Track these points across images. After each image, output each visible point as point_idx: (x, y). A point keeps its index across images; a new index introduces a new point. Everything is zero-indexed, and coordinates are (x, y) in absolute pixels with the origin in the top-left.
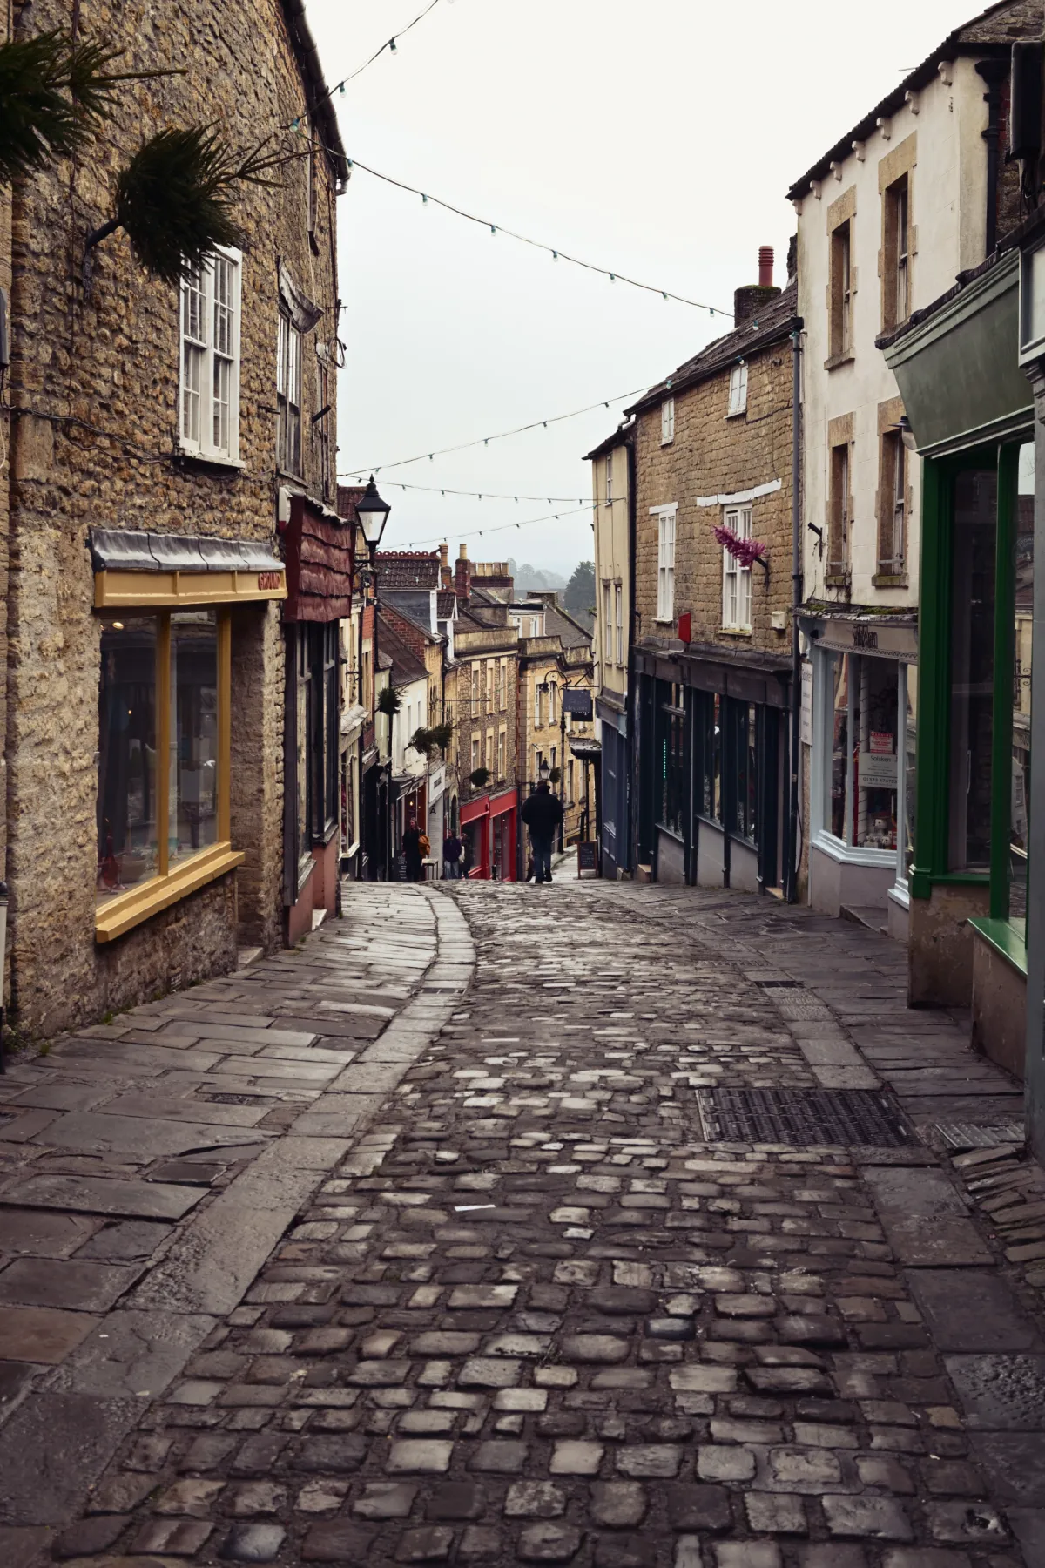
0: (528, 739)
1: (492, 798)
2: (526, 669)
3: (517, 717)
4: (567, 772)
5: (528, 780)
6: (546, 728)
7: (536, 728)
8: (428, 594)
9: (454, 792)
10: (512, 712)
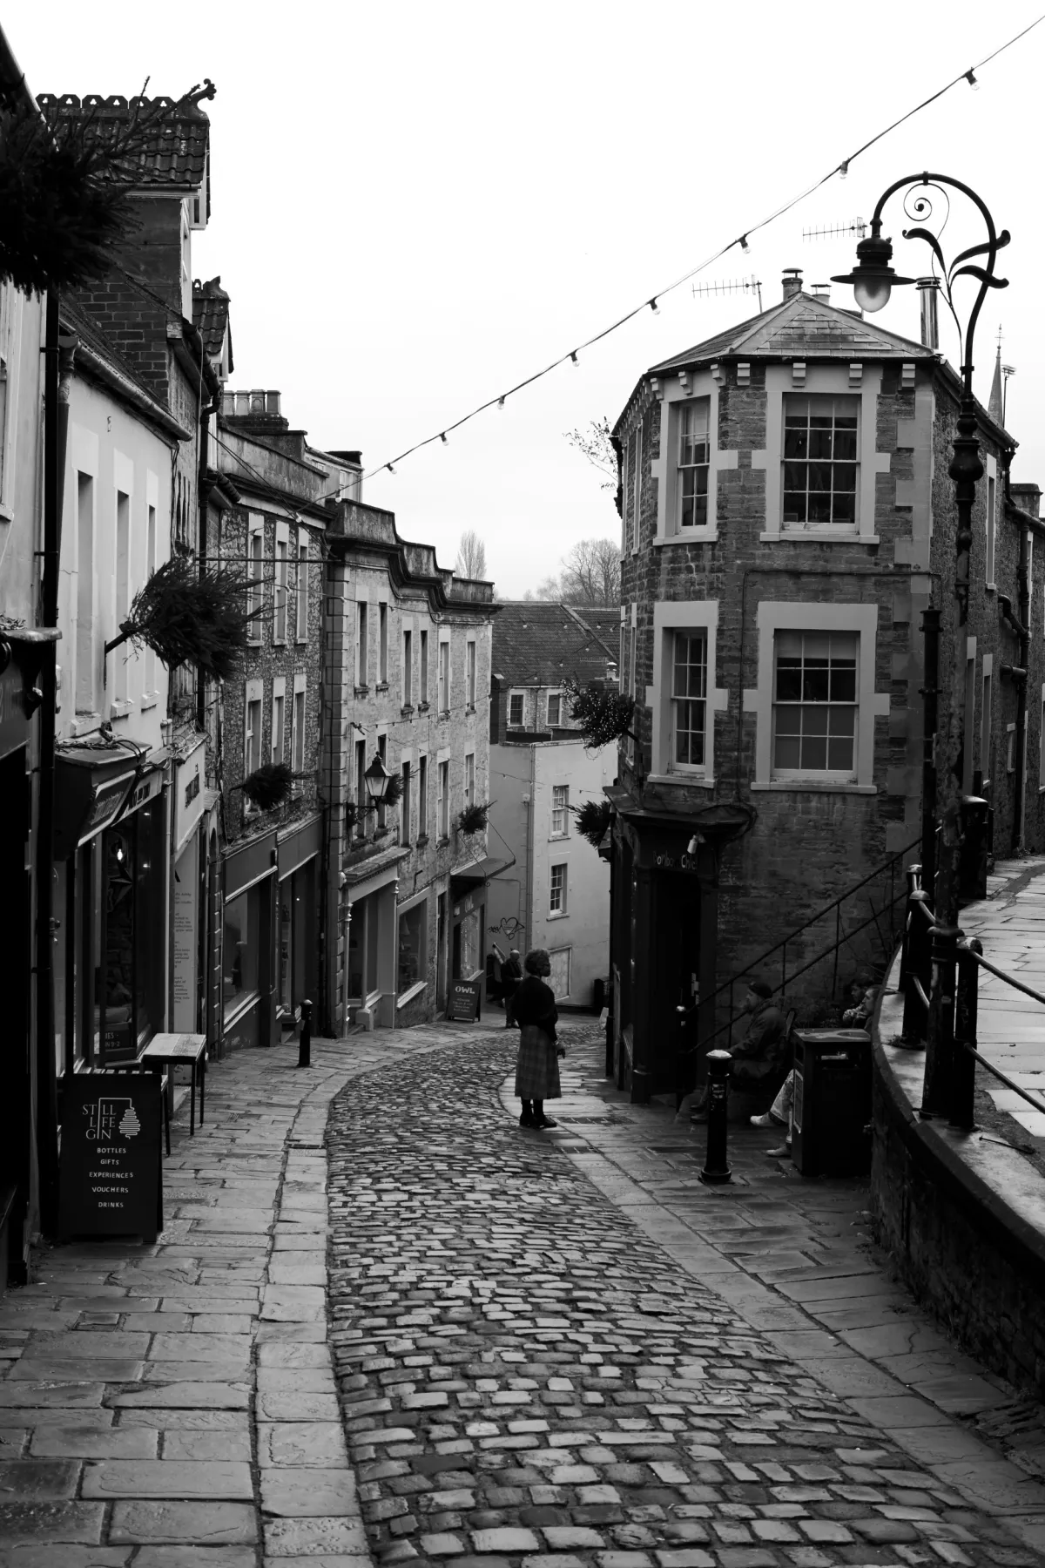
0: (344, 713)
1: (282, 834)
2: (343, 565)
3: (323, 665)
4: (414, 784)
5: (342, 800)
6: (372, 694)
7: (356, 692)
8: (176, 205)
9: (213, 823)
10: (313, 648)
